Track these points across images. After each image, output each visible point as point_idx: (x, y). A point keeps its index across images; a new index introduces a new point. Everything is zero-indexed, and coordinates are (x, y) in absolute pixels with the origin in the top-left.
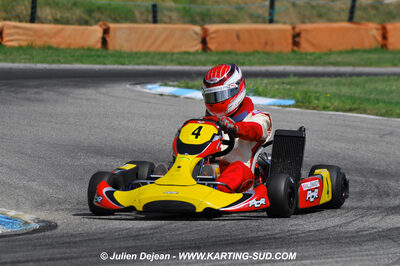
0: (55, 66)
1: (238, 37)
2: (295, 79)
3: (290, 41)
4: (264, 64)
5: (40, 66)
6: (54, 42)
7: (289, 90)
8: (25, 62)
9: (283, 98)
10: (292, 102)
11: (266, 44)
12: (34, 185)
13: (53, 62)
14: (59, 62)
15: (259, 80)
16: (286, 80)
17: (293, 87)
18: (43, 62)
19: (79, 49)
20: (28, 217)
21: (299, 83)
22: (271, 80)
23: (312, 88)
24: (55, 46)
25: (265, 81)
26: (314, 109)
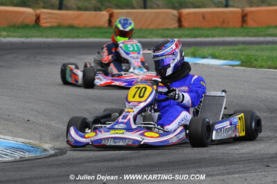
0: (76, 40)
1: (204, 18)
2: (243, 46)
3: (240, 20)
4: (222, 36)
5: (65, 40)
6: (75, 23)
7: (237, 54)
8: (55, 37)
9: (232, 60)
10: (238, 63)
11: (224, 22)
12: (53, 124)
13: (75, 37)
14: (79, 37)
15: (216, 48)
16: (236, 47)
17: (240, 52)
18: (68, 37)
19: (92, 28)
20: (47, 146)
21: (244, 49)
22: (225, 47)
23: (253, 52)
24: (76, 26)
25: (221, 48)
26: (254, 67)
